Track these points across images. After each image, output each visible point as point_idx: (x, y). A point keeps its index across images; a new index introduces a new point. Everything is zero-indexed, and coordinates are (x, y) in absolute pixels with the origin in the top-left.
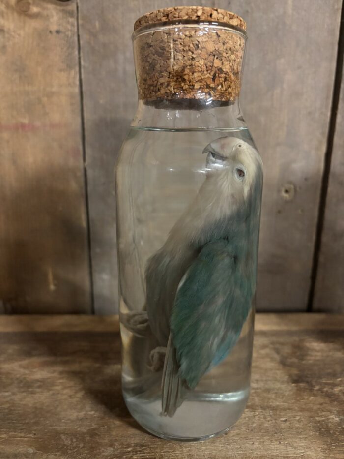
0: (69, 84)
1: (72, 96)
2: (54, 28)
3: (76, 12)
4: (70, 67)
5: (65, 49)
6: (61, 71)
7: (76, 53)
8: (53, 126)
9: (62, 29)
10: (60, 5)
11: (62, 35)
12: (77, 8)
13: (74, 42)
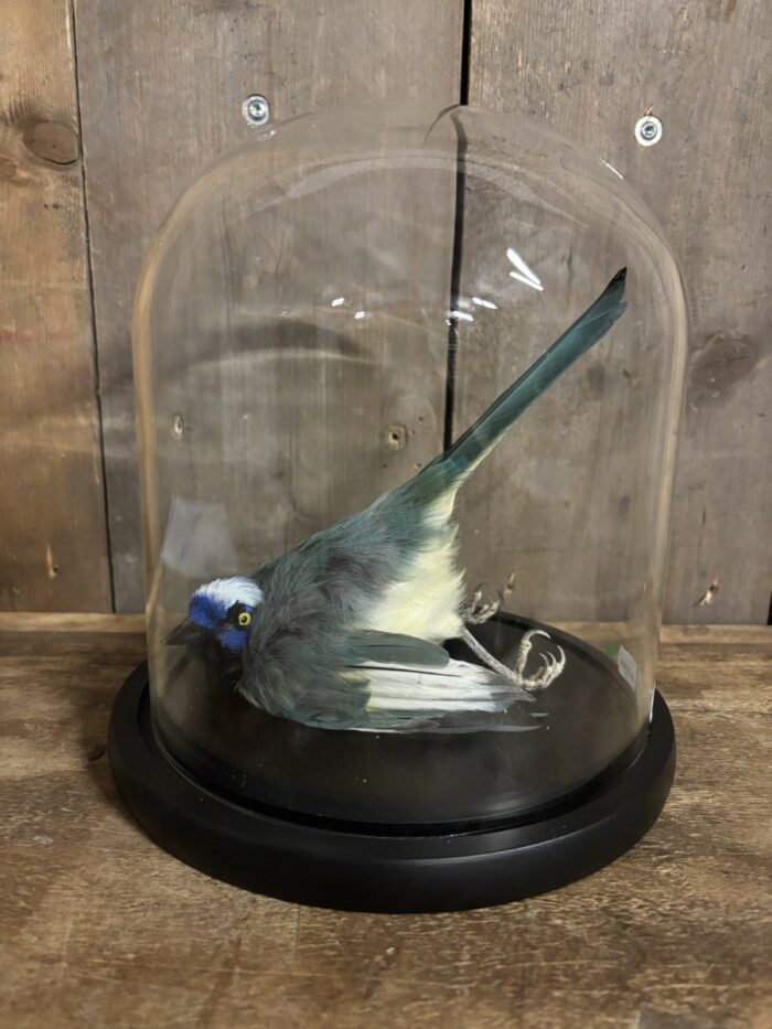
0: (73, 278)
1: (77, 295)
2: (51, 201)
3: (81, 179)
4: (74, 256)
5: (66, 231)
6: (61, 259)
7: (83, 235)
8: (51, 336)
9: (62, 202)
10: (60, 170)
11: (61, 211)
12: (83, 173)
13: (78, 221)
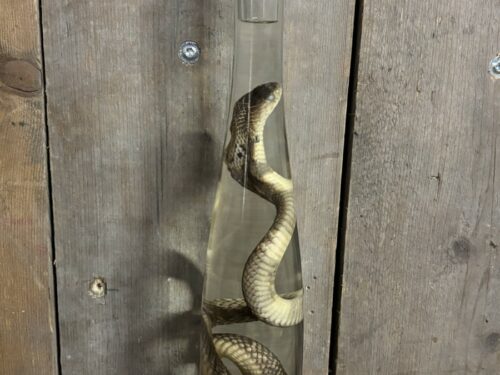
0: (35, 178)
2: (18, 120)
3: (43, 101)
4: (35, 161)
5: (30, 142)
6: (25, 164)
7: (44, 145)
8: (13, 222)
9: (26, 121)
10: (26, 96)
11: (27, 128)
12: (46, 98)
13: (40, 135)
